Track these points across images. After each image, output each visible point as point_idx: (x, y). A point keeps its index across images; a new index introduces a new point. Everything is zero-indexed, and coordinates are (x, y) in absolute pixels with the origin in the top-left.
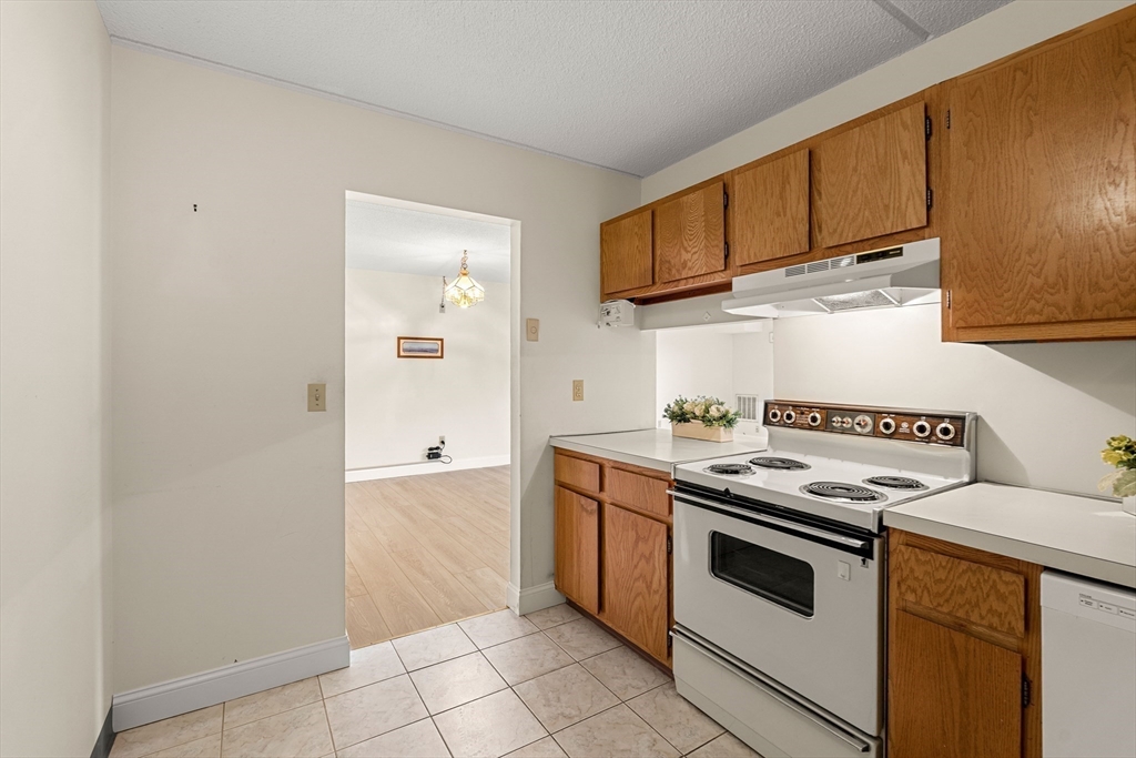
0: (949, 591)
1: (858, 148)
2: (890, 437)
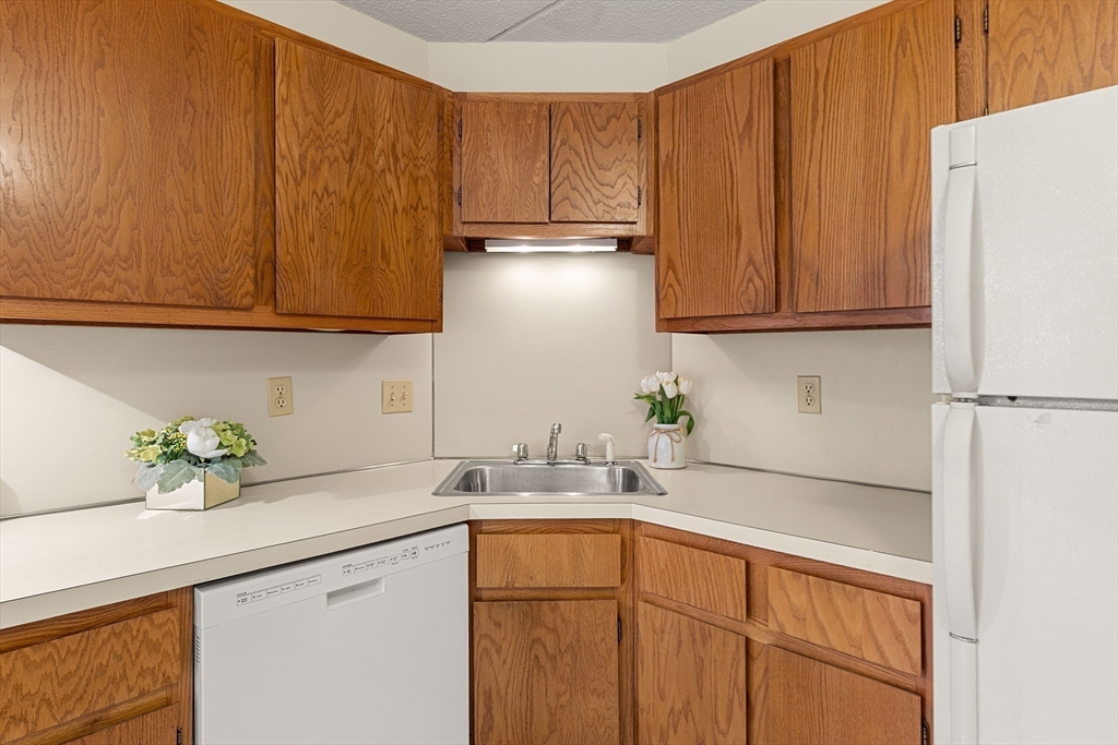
0: (84, 682)
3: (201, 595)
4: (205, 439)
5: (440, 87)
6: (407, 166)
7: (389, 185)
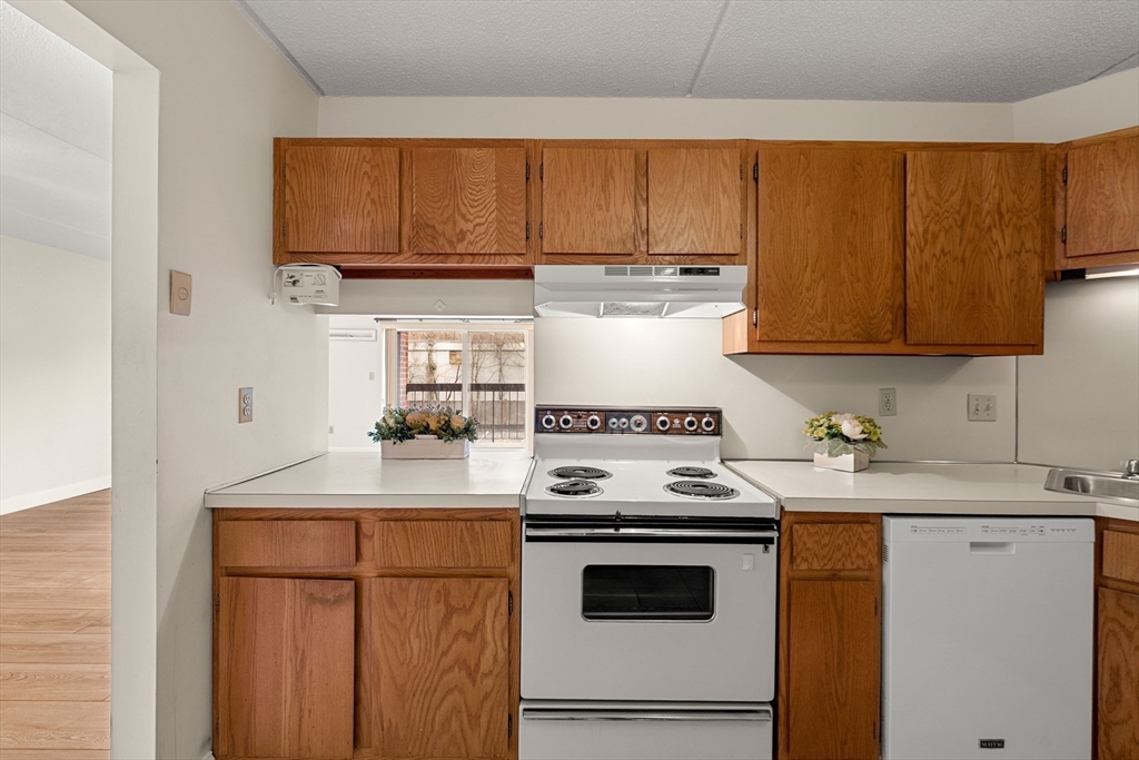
0: (831, 551)
1: (685, 167)
2: (665, 433)
3: (890, 523)
4: (854, 427)
5: (1042, 144)
6: (1011, 219)
7: (994, 238)
